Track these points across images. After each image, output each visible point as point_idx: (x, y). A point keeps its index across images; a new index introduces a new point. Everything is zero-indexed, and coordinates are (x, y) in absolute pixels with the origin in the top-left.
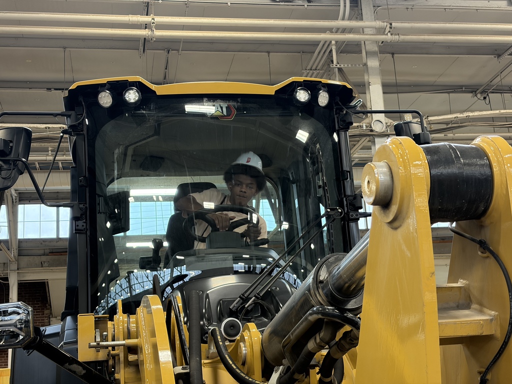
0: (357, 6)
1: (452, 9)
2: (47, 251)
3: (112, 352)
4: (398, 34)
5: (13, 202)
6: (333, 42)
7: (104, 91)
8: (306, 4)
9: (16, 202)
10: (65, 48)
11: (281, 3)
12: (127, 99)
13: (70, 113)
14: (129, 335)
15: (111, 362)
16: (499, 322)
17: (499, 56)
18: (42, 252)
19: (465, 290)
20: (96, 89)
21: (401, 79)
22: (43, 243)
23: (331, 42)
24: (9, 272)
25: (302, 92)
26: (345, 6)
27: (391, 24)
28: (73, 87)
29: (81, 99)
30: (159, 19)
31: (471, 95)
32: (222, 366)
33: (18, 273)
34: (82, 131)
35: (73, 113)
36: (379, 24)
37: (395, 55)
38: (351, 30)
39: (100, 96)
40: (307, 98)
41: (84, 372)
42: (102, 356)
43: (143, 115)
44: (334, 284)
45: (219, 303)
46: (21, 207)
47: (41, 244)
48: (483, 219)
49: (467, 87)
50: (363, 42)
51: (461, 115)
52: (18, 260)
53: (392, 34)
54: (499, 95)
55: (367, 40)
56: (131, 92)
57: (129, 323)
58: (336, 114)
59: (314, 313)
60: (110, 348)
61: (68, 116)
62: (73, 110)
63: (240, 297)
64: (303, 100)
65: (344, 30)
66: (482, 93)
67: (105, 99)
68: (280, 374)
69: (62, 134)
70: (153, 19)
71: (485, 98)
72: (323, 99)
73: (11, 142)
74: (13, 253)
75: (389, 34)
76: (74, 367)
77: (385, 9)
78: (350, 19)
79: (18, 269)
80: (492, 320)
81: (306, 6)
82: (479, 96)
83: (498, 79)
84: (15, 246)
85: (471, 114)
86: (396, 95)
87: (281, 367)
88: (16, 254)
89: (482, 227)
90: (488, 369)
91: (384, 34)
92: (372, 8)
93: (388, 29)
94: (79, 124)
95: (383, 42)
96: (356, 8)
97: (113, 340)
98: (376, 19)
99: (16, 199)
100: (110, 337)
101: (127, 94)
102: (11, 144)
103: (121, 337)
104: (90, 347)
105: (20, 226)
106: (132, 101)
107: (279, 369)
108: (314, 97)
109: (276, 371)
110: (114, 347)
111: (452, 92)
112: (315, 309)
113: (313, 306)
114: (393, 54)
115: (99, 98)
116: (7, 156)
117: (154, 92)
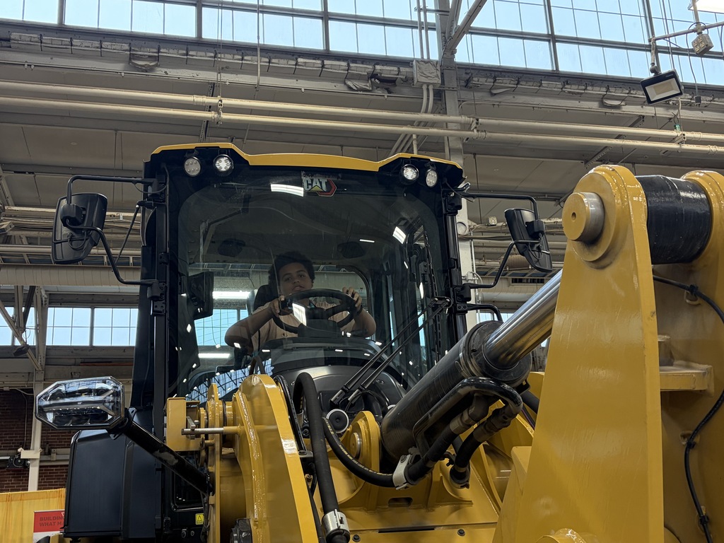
0: (440, 100)
1: (541, 108)
2: (79, 361)
3: (206, 442)
4: (485, 131)
5: (42, 304)
6: (414, 137)
7: (191, 157)
8: (386, 95)
9: (46, 304)
10: (116, 130)
11: (359, 92)
12: (218, 167)
13: (151, 180)
14: (225, 422)
15: (203, 454)
16: (713, 377)
17: (586, 162)
18: (72, 361)
19: (665, 345)
20: (183, 155)
22: (74, 351)
23: (412, 136)
24: (34, 382)
25: (409, 169)
26: (428, 99)
27: (478, 120)
28: (157, 151)
29: (164, 166)
30: (226, 101)
31: (554, 203)
33: (44, 384)
34: (164, 201)
35: (154, 180)
36: (464, 119)
37: (477, 156)
38: (433, 124)
39: (186, 163)
40: (414, 176)
41: (176, 461)
42: (193, 445)
43: (233, 188)
44: (488, 354)
46: (51, 310)
47: (72, 352)
48: (694, 262)
49: (549, 195)
50: (446, 138)
51: (549, 221)
52: (44, 370)
53: (478, 131)
55: (452, 135)
56: (222, 159)
57: (225, 409)
58: (443, 197)
59: (464, 385)
60: (203, 436)
61: (150, 184)
63: (342, 389)
64: (410, 178)
65: (426, 124)
67: (193, 167)
68: (408, 464)
69: (137, 206)
70: (221, 101)
72: (431, 179)
73: (84, 209)
74: (41, 361)
75: (475, 130)
76: (165, 455)
77: (471, 104)
78: (433, 112)
79: (44, 380)
80: (704, 374)
81: (386, 97)
84: (42, 353)
87: (409, 456)
88: (43, 363)
89: (691, 272)
90: (697, 430)
91: (469, 130)
92: (457, 102)
93: (474, 125)
94: (161, 193)
95: (468, 139)
96: (439, 102)
97: (207, 426)
98: (461, 114)
99: (45, 301)
100: (203, 424)
101: (218, 162)
102: (84, 212)
103: (217, 423)
104: (184, 433)
105: (49, 331)
106: (223, 169)
107: (405, 458)
108: (422, 176)
109: (403, 461)
110: (207, 434)
112: (465, 381)
113: (463, 378)
114: (475, 154)
115: (185, 166)
116: (79, 224)
117: (247, 162)
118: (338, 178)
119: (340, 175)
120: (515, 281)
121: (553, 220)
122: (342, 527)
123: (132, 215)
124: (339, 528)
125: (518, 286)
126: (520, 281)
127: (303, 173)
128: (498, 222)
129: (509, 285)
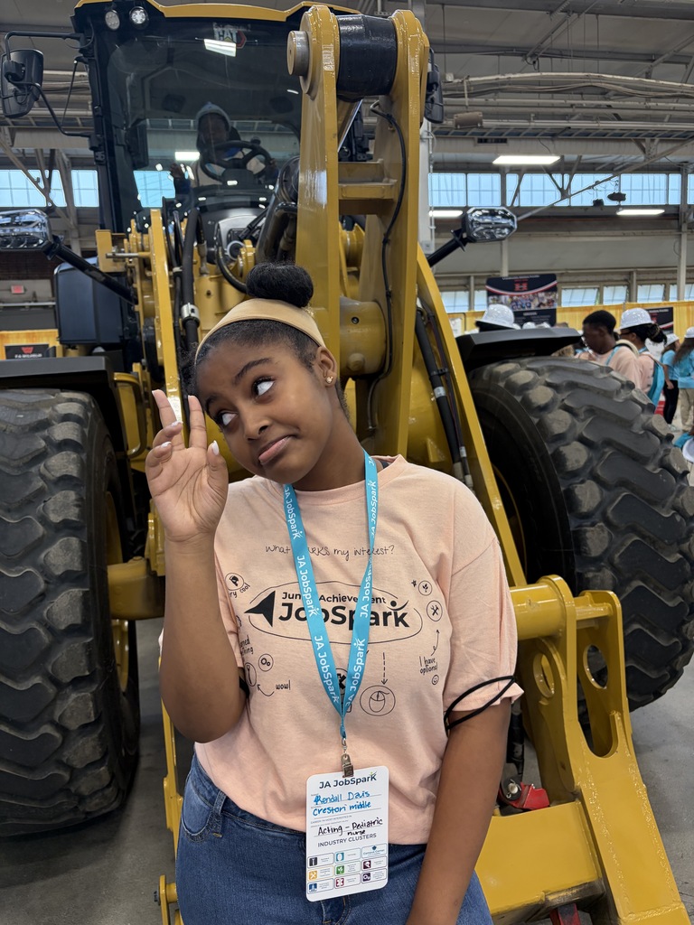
3: (129, 264)
5: (65, 167)
7: (110, 10)
12: (134, 20)
13: (79, 35)
14: (142, 249)
15: (129, 274)
17: (552, 12)
20: (102, 8)
21: (450, 36)
28: (79, 4)
29: (89, 20)
31: (520, 58)
32: (225, 281)
34: (93, 56)
35: (81, 35)
37: (446, 6)
39: (107, 17)
41: (106, 280)
42: (119, 268)
43: (153, 41)
44: (295, 182)
45: (229, 232)
46: (74, 173)
49: (517, 48)
51: (503, 77)
54: (549, 59)
56: (138, 12)
57: (142, 240)
59: (279, 209)
60: (127, 260)
61: (78, 39)
62: (83, 32)
63: (248, 227)
66: (531, 56)
67: (113, 20)
69: (75, 62)
71: (534, 62)
73: (23, 65)
76: (98, 275)
82: (529, 59)
83: (549, 40)
85: (512, 76)
86: (443, 55)
90: (389, 230)
94: (89, 47)
97: (130, 252)
99: (68, 164)
100: (126, 250)
101: (133, 14)
102: (23, 68)
103: (135, 250)
104: (108, 257)
106: (139, 22)
111: (503, 54)
112: (280, 205)
113: (279, 203)
114: (443, 5)
115: (106, 19)
116: (21, 80)
117: (162, 14)
118: (248, 28)
119: (249, 26)
120: (481, 141)
121: (507, 76)
122: (193, 315)
123: (71, 73)
124: (190, 316)
125: (483, 146)
126: (485, 141)
127: (215, 24)
128: (455, 78)
129: (475, 145)
